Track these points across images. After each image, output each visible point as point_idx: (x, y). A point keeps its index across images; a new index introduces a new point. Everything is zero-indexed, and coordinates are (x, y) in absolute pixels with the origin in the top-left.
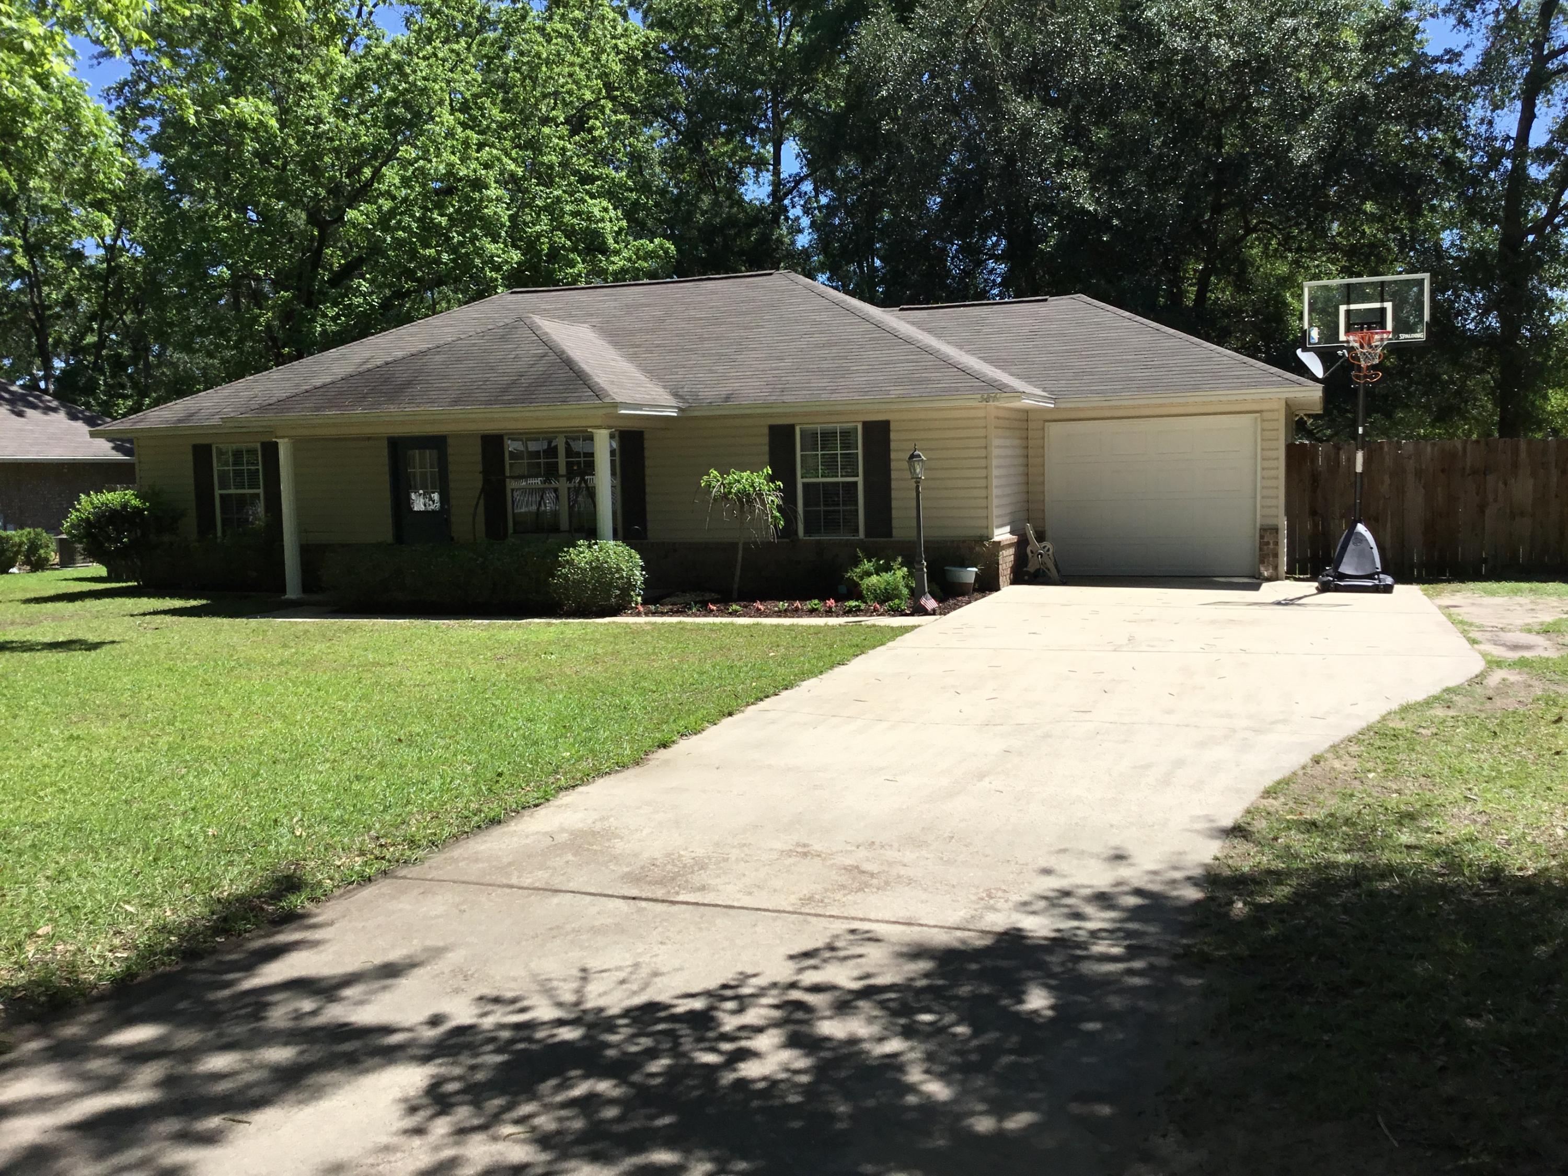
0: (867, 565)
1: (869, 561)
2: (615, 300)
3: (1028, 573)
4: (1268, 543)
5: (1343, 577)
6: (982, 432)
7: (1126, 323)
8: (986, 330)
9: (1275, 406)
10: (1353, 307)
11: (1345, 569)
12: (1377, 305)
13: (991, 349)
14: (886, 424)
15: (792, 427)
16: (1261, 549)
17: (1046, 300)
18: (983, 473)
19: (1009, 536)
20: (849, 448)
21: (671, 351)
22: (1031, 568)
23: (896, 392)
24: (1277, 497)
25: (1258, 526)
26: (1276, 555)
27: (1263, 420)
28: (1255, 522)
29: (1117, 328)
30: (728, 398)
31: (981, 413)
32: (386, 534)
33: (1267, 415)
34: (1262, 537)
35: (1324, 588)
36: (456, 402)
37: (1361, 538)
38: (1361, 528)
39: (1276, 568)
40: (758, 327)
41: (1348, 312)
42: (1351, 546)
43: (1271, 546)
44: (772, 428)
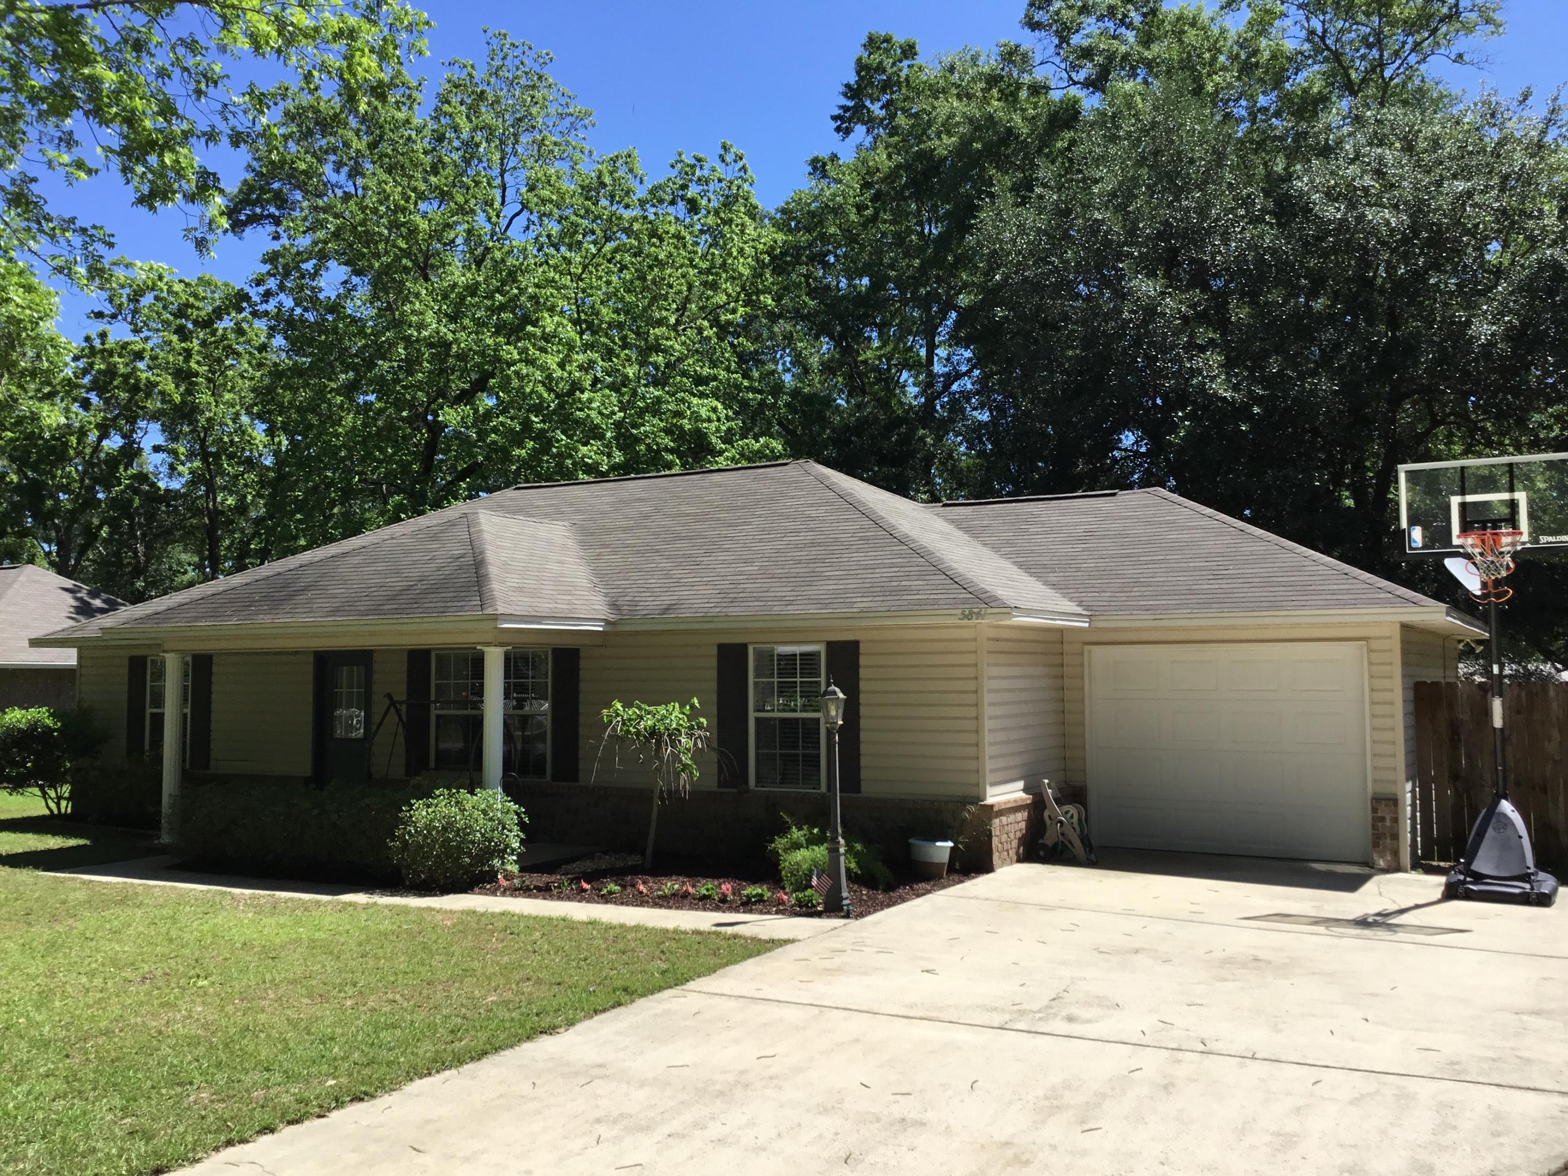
0: (797, 834)
1: (800, 829)
2: (613, 495)
3: (1044, 846)
4: (1383, 819)
5: (1479, 878)
6: (970, 659)
7: (1206, 522)
8: (1033, 529)
9: (1386, 631)
10: (1470, 498)
11: (1480, 865)
12: (1505, 496)
13: (1033, 552)
14: (856, 644)
15: (744, 647)
16: (1374, 827)
17: (1114, 495)
18: (972, 712)
19: (1022, 795)
20: (811, 675)
21: (638, 552)
22: (1049, 839)
23: (862, 603)
24: (1394, 756)
25: (1370, 796)
26: (1395, 837)
27: (1370, 651)
28: (1365, 789)
29: (1195, 528)
30: (667, 609)
31: (967, 634)
32: (305, 767)
33: (1375, 645)
34: (1374, 810)
35: (1452, 893)
36: (335, 612)
37: (1506, 821)
38: (1506, 806)
39: (1396, 853)
40: (745, 523)
41: (1463, 506)
42: (1490, 832)
43: (1388, 823)
44: (722, 648)
